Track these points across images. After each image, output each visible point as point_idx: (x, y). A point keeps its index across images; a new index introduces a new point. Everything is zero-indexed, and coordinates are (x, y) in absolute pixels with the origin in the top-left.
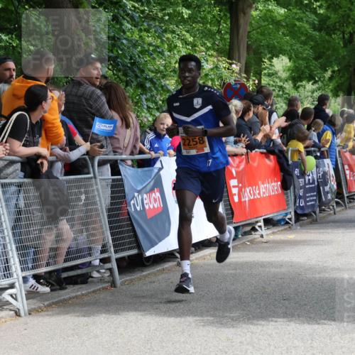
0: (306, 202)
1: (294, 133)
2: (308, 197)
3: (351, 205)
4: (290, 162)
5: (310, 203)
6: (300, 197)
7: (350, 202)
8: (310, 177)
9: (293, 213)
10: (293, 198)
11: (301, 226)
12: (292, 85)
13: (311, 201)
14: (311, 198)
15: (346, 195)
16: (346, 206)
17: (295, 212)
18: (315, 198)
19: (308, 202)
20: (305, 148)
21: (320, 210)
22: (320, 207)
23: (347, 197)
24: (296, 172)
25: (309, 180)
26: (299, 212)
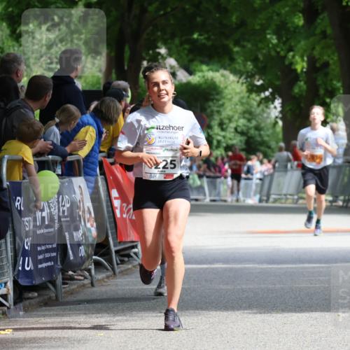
0: (36, 262)
1: (13, 127)
2: (41, 252)
3: (124, 267)
4: (6, 184)
5: (44, 265)
6: (25, 254)
7: (122, 262)
8: (44, 214)
9: (10, 285)
10: (10, 254)
11: (26, 310)
12: (7, 31)
13: (46, 260)
14: (47, 255)
15: (113, 249)
16: (113, 269)
17: (15, 283)
18: (54, 254)
19: (41, 262)
20: (35, 155)
21: (63, 279)
22: (63, 271)
23: (117, 252)
24: (17, 204)
25: (43, 218)
26: (23, 282)
